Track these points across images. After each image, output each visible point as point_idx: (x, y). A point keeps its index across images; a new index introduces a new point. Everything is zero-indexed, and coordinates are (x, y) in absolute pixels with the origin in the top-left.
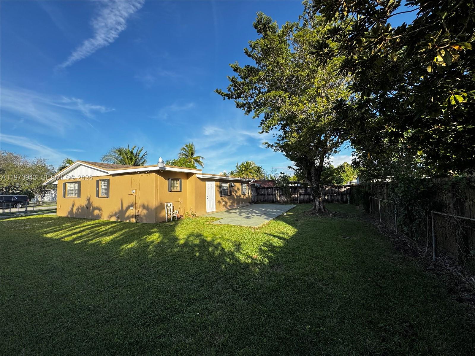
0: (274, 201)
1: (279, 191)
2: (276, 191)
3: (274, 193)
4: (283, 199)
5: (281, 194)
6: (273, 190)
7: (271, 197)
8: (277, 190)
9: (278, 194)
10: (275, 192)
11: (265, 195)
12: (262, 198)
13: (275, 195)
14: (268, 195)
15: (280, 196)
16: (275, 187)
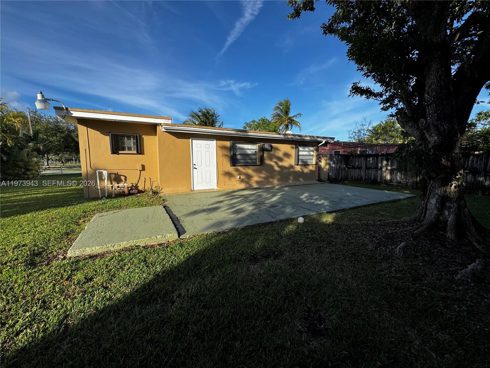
0: (379, 180)
1: (392, 163)
2: (385, 163)
3: (380, 165)
4: (398, 178)
5: (395, 167)
6: (377, 158)
7: (372, 172)
8: (387, 160)
9: (389, 168)
10: (382, 163)
11: (359, 168)
12: (355, 173)
13: (381, 169)
14: (367, 168)
15: (392, 172)
16: (383, 155)
